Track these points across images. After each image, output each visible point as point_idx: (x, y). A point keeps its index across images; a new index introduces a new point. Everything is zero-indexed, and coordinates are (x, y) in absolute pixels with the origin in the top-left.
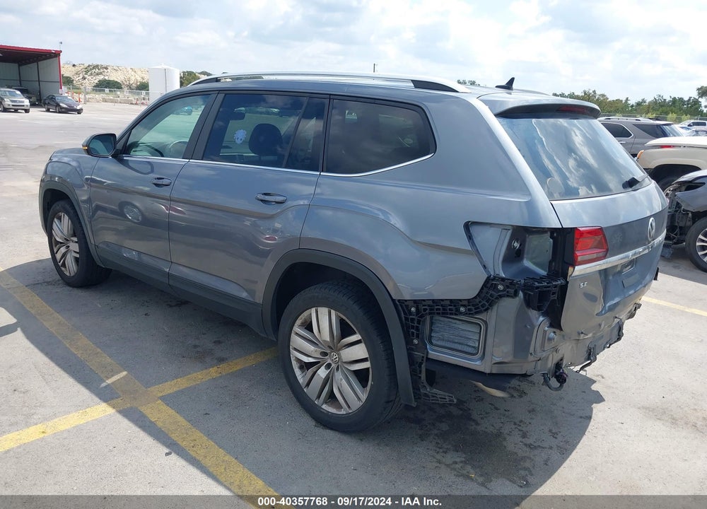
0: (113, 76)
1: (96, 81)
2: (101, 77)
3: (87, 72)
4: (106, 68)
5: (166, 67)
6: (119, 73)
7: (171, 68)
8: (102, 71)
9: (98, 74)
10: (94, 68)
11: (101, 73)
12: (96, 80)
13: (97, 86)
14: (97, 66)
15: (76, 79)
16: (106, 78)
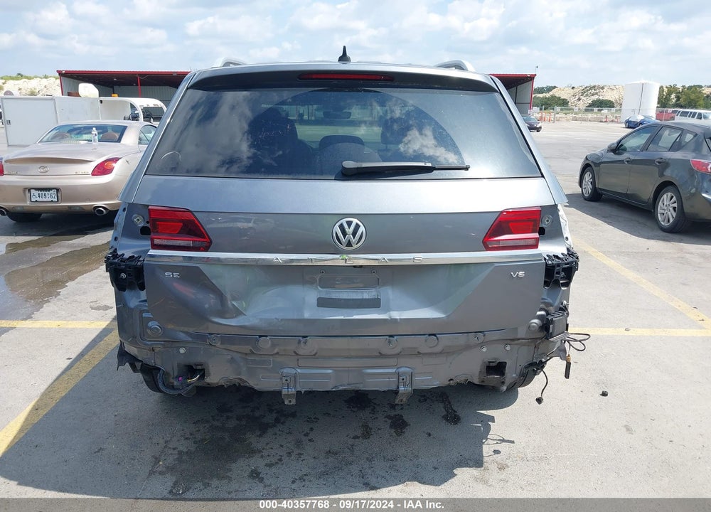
0: (607, 96)
1: (590, 102)
2: (595, 98)
3: (583, 94)
4: (603, 88)
5: (643, 81)
6: (615, 91)
7: (650, 82)
8: (598, 91)
9: (593, 95)
10: (591, 89)
11: (597, 94)
12: (589, 100)
13: (590, 106)
14: (594, 87)
15: (572, 101)
16: (601, 98)
